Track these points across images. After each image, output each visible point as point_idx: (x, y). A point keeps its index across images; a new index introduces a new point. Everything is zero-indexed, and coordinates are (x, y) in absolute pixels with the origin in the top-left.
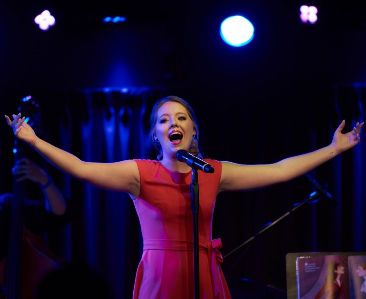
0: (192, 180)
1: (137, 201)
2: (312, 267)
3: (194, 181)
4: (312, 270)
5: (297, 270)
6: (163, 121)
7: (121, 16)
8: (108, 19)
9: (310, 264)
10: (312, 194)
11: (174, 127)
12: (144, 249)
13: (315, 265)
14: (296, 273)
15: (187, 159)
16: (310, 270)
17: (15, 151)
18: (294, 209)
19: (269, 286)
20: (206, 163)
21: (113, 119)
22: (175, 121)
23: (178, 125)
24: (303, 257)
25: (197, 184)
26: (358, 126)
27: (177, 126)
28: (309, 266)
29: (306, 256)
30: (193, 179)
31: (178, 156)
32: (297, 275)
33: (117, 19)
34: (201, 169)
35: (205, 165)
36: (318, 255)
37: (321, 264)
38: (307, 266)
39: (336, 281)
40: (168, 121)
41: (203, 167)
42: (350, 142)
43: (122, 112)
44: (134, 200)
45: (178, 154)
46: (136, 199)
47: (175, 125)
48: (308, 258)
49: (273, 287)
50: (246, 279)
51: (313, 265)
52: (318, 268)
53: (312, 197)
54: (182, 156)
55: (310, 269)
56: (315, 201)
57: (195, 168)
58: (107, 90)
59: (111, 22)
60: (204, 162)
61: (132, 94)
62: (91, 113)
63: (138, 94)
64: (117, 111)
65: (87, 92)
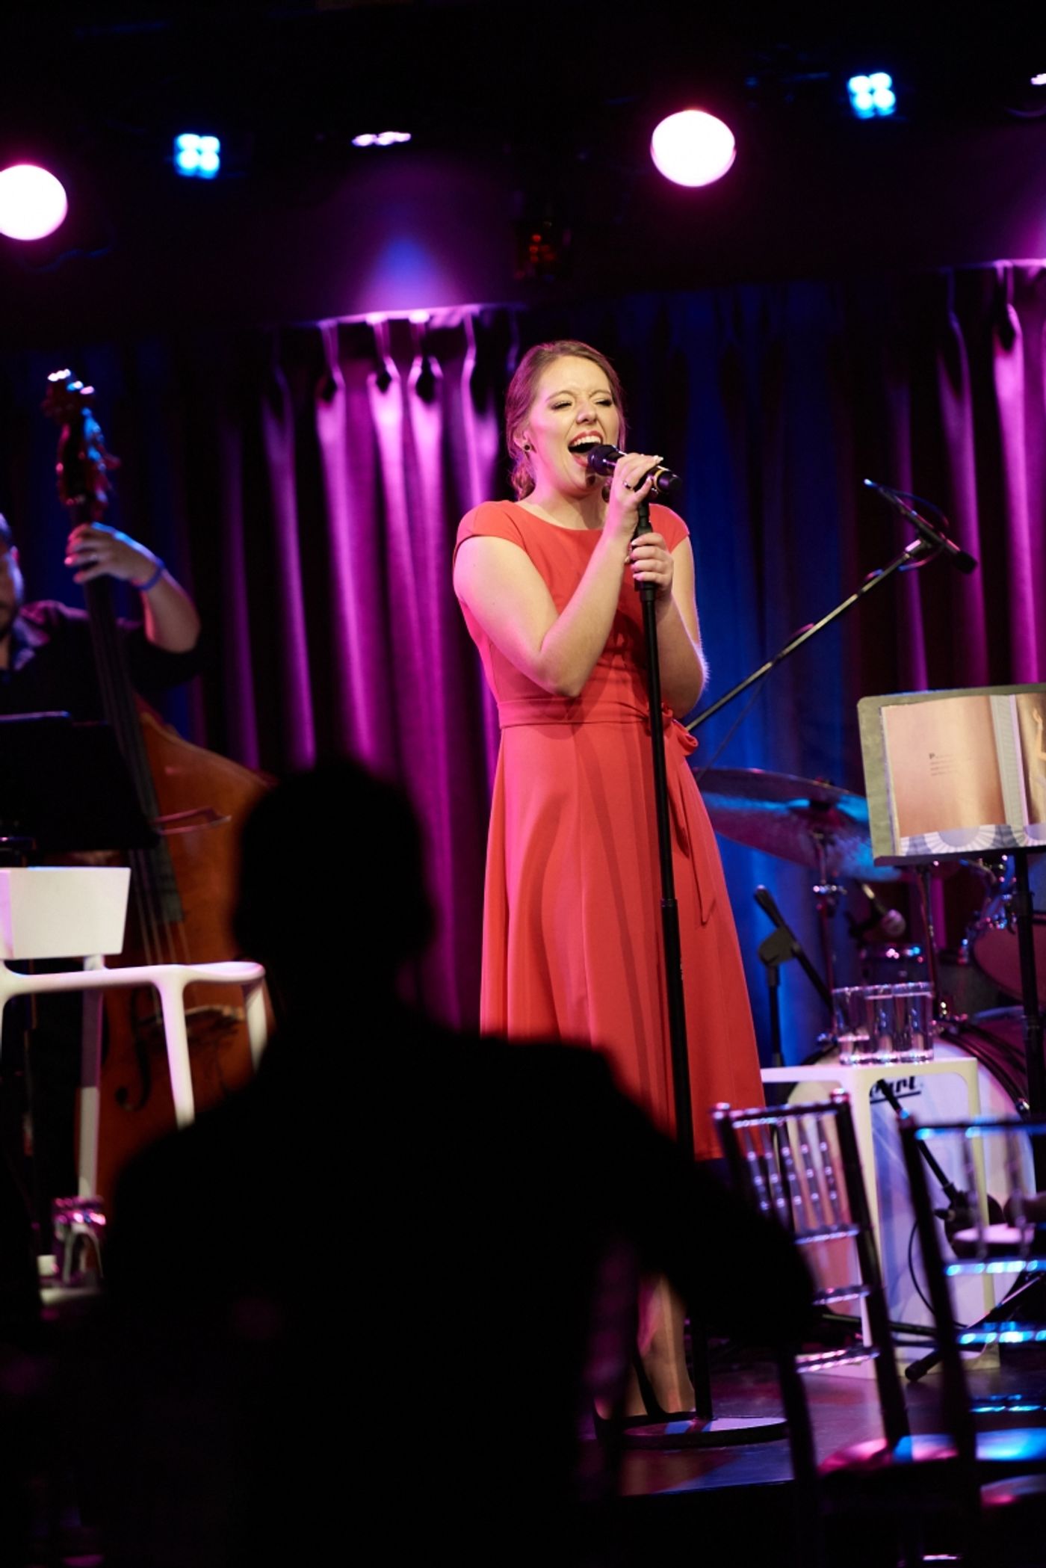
6: (559, 406)
7: (397, 129)
8: (364, 140)
10: (910, 548)
11: (592, 424)
18: (866, 588)
21: (395, 389)
33: (387, 138)
40: (571, 406)
43: (416, 372)
53: (911, 553)
56: (920, 564)
58: (374, 318)
59: (373, 147)
61: (438, 322)
62: (338, 377)
63: (455, 321)
64: (404, 369)
65: (326, 324)
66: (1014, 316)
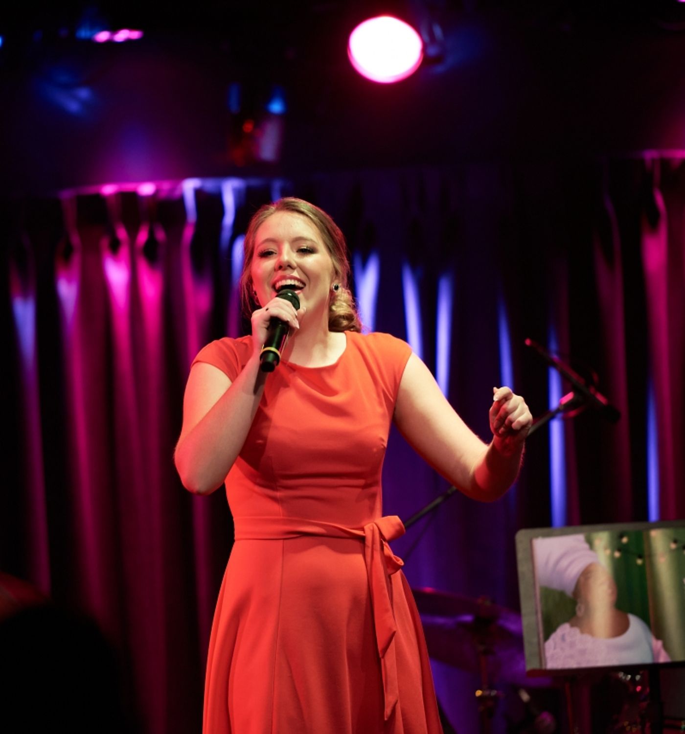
6: (266, 254)
7: (131, 28)
8: (103, 37)
10: (565, 399)
11: (285, 269)
12: (236, 537)
21: (124, 251)
22: (288, 255)
23: (295, 264)
27: (290, 266)
33: (122, 35)
40: (276, 253)
43: (143, 237)
47: (287, 265)
53: (565, 404)
56: (573, 414)
58: (109, 189)
59: (110, 43)
61: (163, 195)
62: (76, 240)
63: (178, 194)
64: (133, 233)
65: (66, 194)
66: (660, 200)
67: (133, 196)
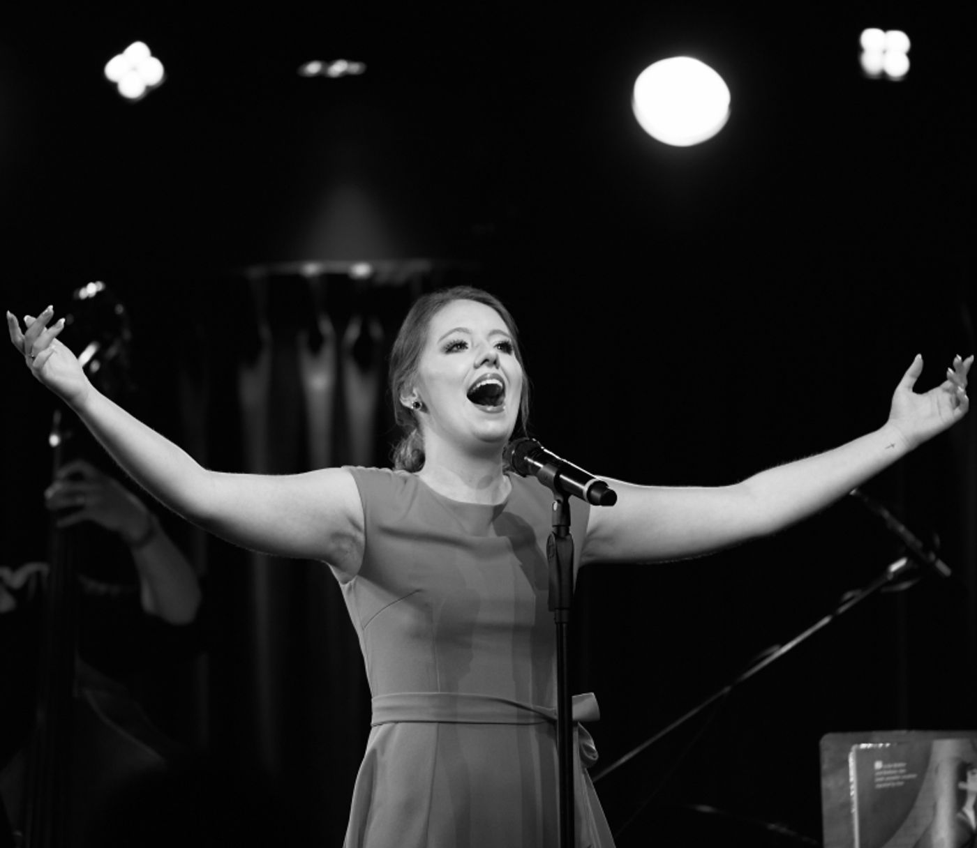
0: (554, 526)
1: (355, 584)
2: (894, 772)
3: (558, 527)
4: (895, 781)
5: (852, 783)
7: (350, 58)
8: (313, 68)
9: (890, 766)
10: (895, 567)
12: (373, 722)
13: (902, 768)
14: (849, 791)
15: (540, 465)
16: (888, 782)
17: (54, 440)
18: (842, 609)
19: (772, 826)
20: (593, 478)
21: (328, 352)
24: (870, 745)
25: (568, 537)
26: (960, 365)
28: (887, 769)
29: (878, 743)
30: (556, 524)
31: (514, 456)
32: (853, 796)
33: (339, 68)
34: (579, 493)
35: (591, 482)
36: (911, 739)
37: (922, 765)
38: (882, 770)
39: (965, 814)
41: (585, 488)
42: (940, 414)
43: (353, 333)
44: (345, 582)
45: (513, 452)
46: (350, 580)
48: (884, 747)
49: (784, 830)
50: (706, 809)
51: (898, 769)
52: (913, 776)
53: (896, 573)
54: (526, 458)
55: (888, 779)
56: (905, 586)
57: (563, 491)
58: (311, 269)
59: (321, 78)
60: (588, 475)
61: (382, 279)
62: (265, 332)
63: (401, 278)
64: (340, 328)
65: (256, 273)
67: (344, 280)
